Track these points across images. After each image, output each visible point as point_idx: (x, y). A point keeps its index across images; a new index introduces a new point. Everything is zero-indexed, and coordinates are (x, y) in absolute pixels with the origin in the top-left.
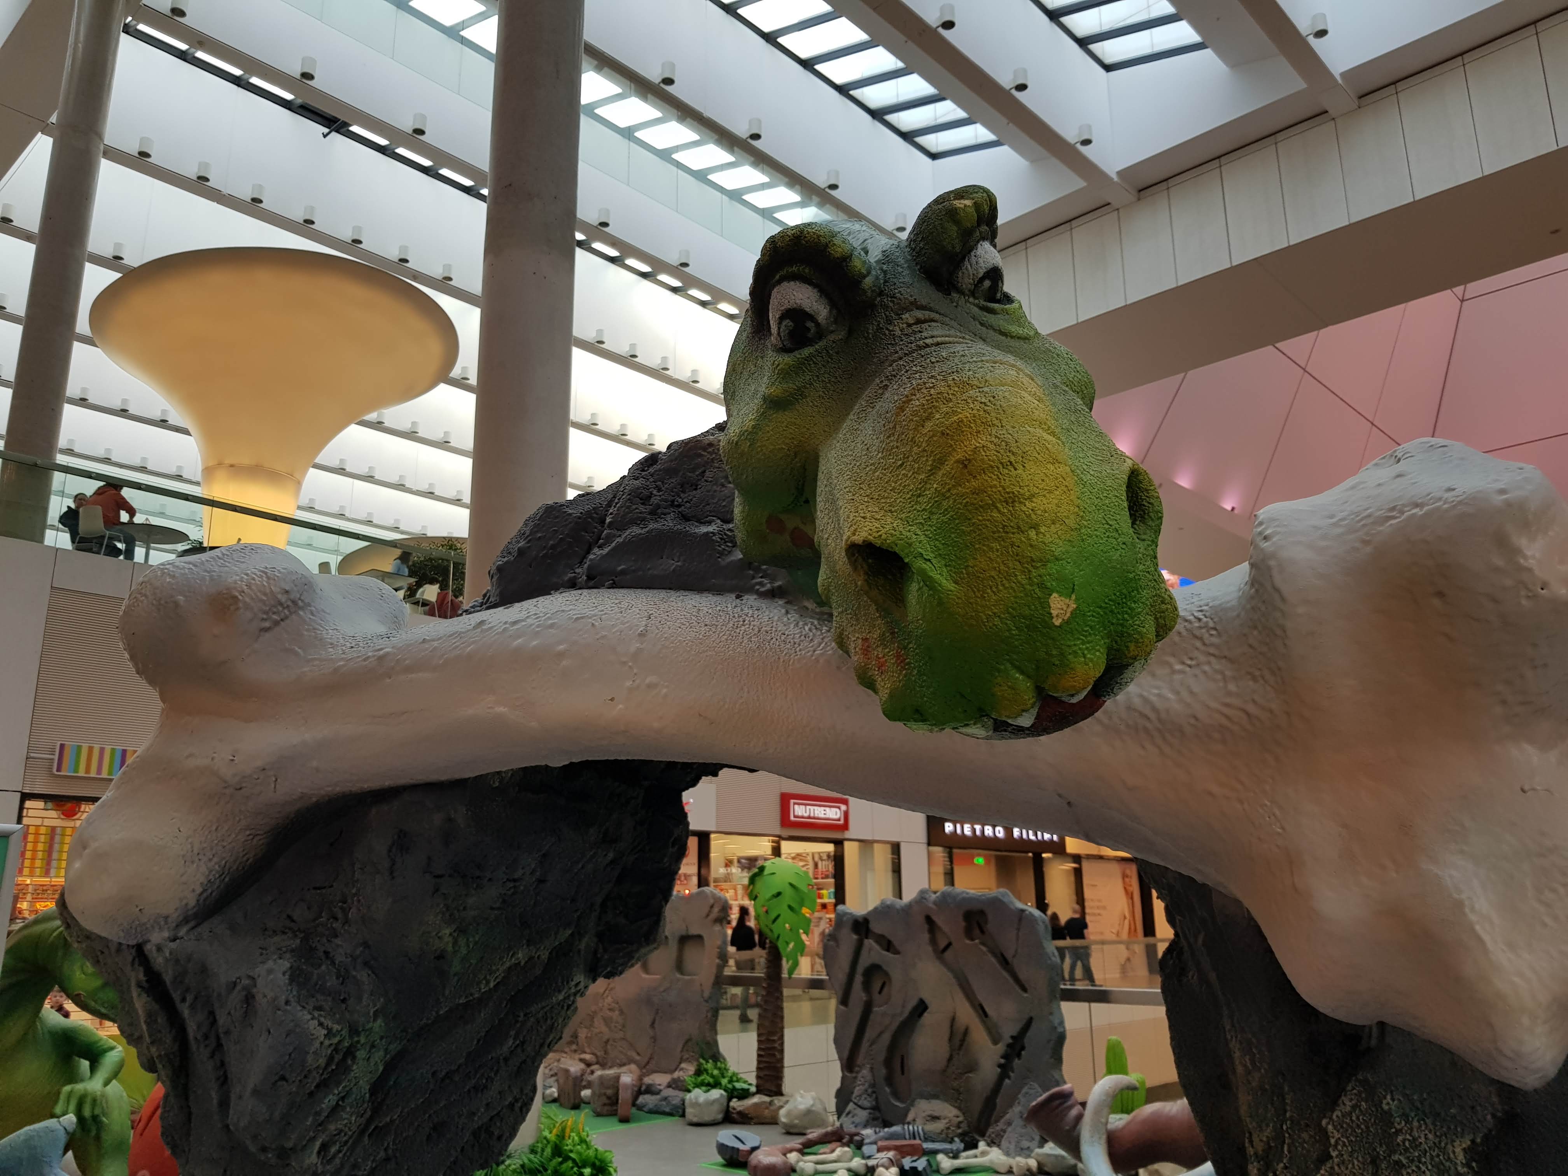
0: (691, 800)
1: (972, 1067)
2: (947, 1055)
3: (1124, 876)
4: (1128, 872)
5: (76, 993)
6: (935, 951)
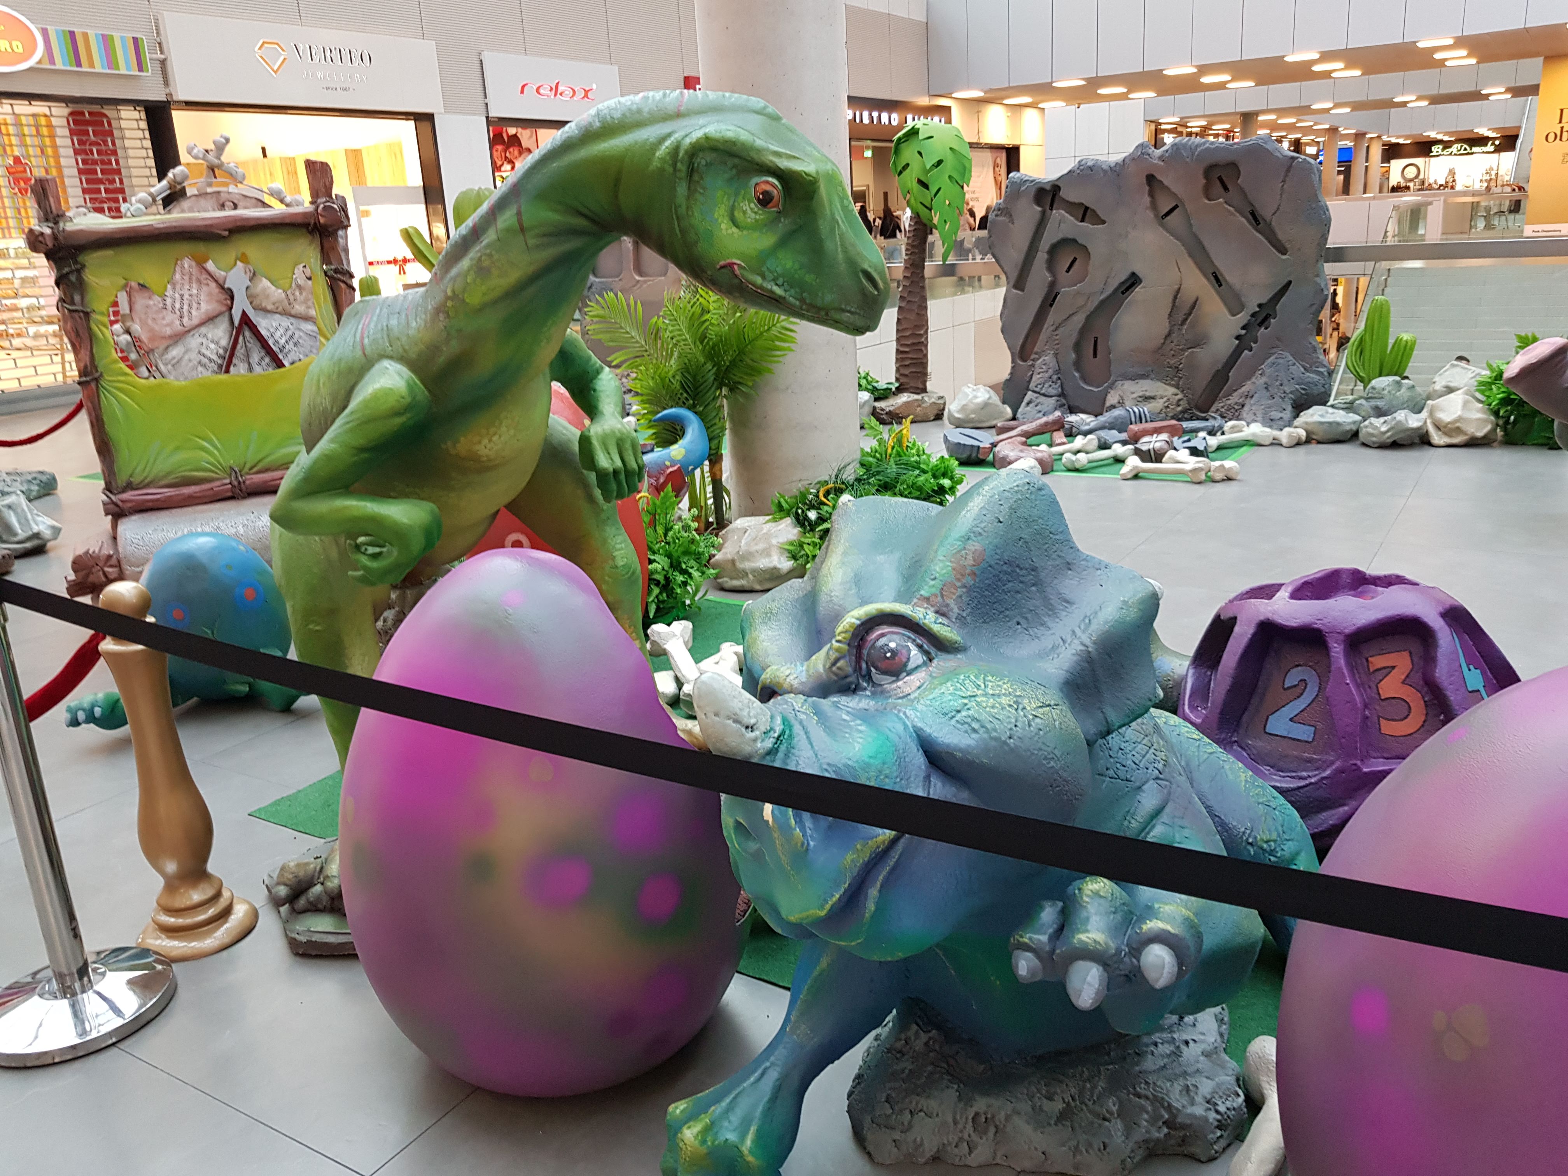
0: (594, 87)
1: (1199, 342)
2: (1166, 331)
3: (995, 165)
4: (998, 161)
5: (722, 263)
6: (1156, 216)
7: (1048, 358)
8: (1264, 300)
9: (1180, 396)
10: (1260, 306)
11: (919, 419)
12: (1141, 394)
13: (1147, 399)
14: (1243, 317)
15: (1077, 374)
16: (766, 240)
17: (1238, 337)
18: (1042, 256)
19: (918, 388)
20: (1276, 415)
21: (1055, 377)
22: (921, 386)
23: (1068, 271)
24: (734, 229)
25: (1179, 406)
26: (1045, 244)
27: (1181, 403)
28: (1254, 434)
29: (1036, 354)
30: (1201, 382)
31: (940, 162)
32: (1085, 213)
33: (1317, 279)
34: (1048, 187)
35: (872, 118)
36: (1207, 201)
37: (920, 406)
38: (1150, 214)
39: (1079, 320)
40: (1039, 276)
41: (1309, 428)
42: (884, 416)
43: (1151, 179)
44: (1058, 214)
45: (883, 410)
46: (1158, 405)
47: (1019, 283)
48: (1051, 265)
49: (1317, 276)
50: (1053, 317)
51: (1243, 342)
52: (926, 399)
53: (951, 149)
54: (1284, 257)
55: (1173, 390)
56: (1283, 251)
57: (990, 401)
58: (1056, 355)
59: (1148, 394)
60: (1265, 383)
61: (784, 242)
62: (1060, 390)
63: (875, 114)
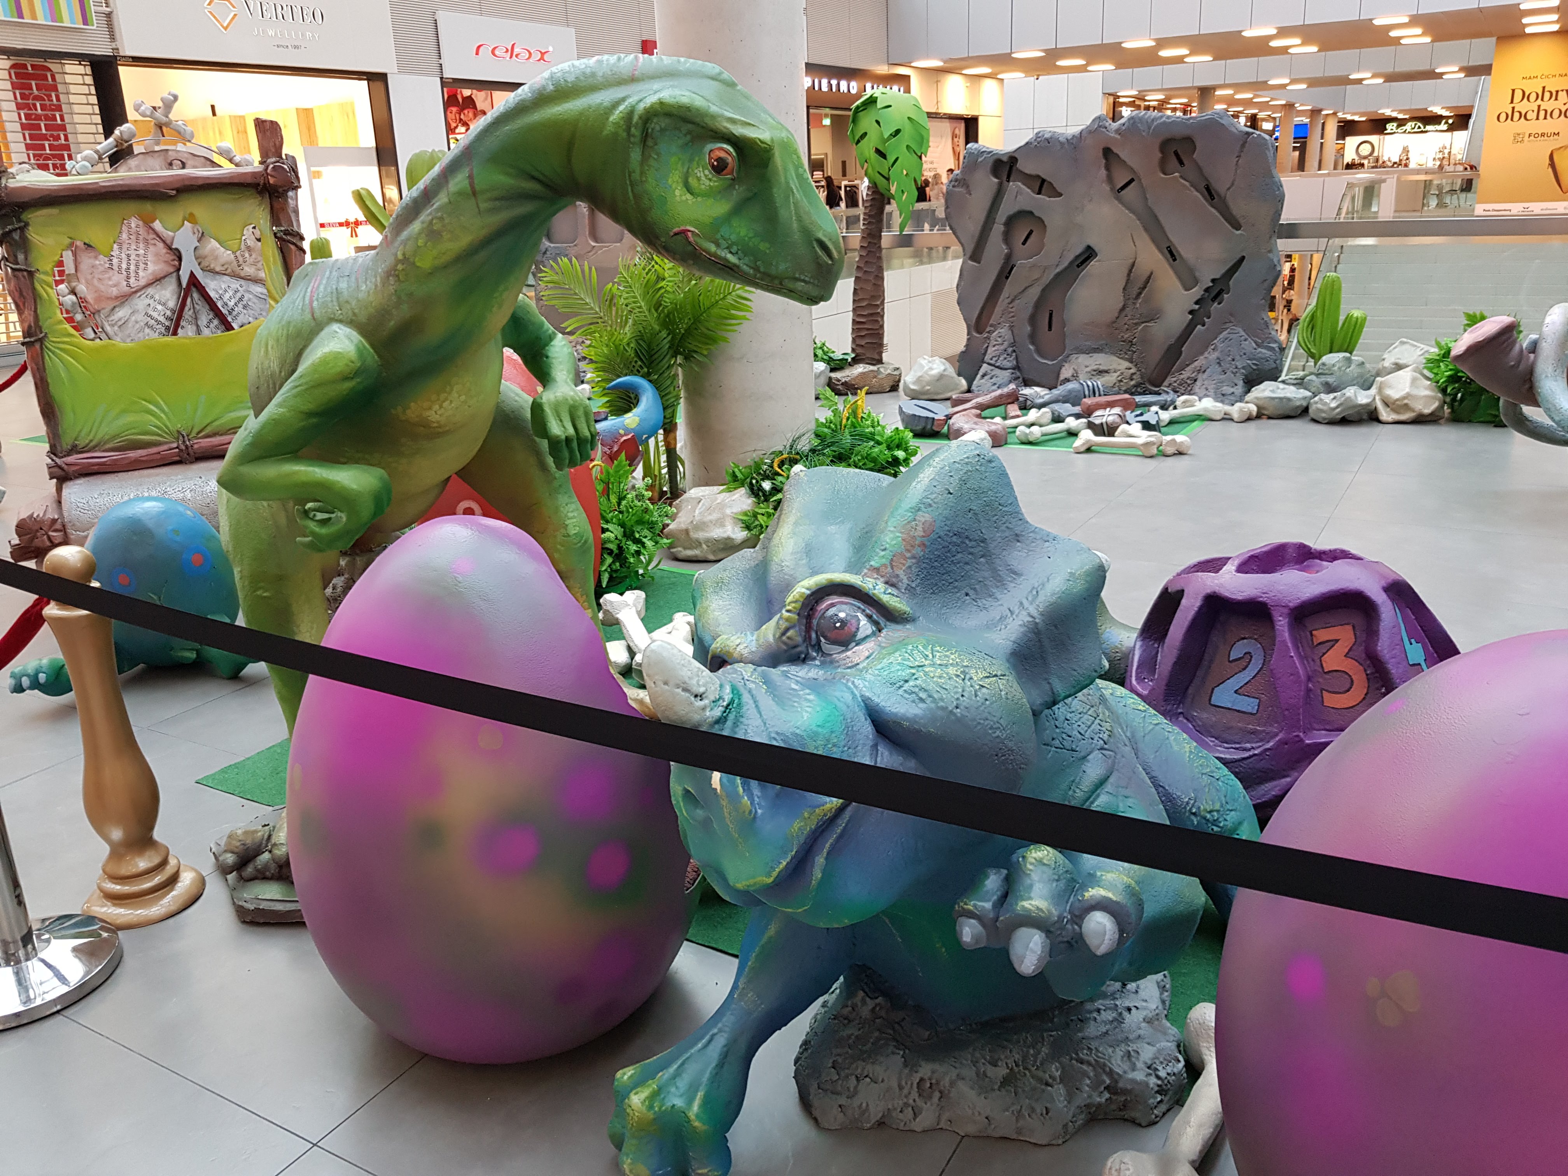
0: (551, 49)
1: (1153, 316)
2: (1121, 305)
3: (954, 136)
4: (957, 131)
5: (676, 230)
6: (1112, 189)
7: (1003, 331)
8: (1217, 276)
9: (1132, 371)
10: (1213, 281)
11: (875, 390)
12: (1095, 367)
13: (1101, 372)
14: (1197, 292)
15: (1031, 347)
16: (720, 208)
17: (1191, 312)
18: (998, 228)
19: (873, 359)
20: (1227, 390)
21: (1010, 350)
22: (877, 357)
23: (1024, 243)
24: (689, 196)
25: (1132, 380)
26: (1002, 216)
27: (1134, 377)
28: (1206, 409)
29: (991, 326)
30: (1155, 355)
31: (898, 132)
32: (1041, 185)
33: (1270, 255)
34: (1005, 159)
35: (830, 86)
36: (1163, 176)
37: (875, 377)
38: (1106, 188)
39: (1035, 292)
40: (996, 248)
41: (1260, 403)
42: (840, 387)
43: (1107, 152)
44: (1015, 186)
45: (839, 380)
46: (1111, 379)
47: (975, 255)
48: (1007, 237)
49: (1270, 251)
50: (1008, 290)
51: (1196, 316)
52: (882, 370)
53: (909, 118)
54: (1238, 232)
55: (1127, 364)
56: (1237, 226)
57: (946, 373)
58: (1011, 328)
59: (1102, 368)
60: (1218, 358)
61: (737, 210)
62: (1015, 362)
63: (834, 82)
